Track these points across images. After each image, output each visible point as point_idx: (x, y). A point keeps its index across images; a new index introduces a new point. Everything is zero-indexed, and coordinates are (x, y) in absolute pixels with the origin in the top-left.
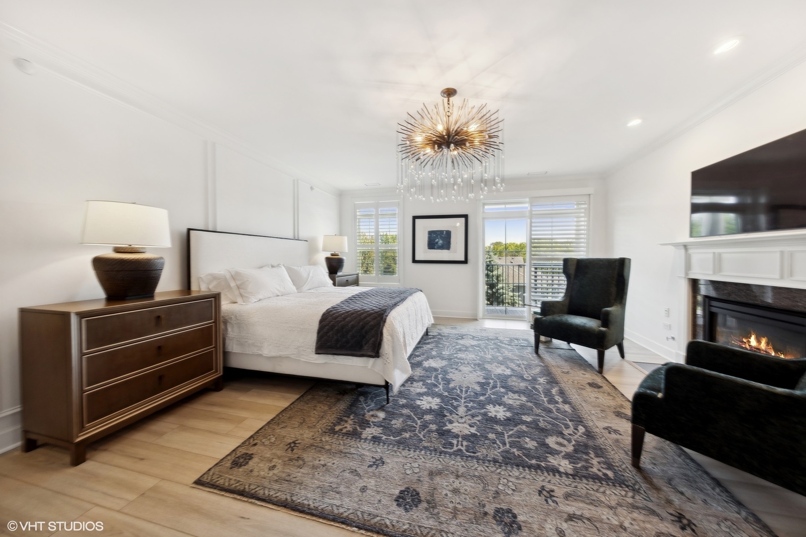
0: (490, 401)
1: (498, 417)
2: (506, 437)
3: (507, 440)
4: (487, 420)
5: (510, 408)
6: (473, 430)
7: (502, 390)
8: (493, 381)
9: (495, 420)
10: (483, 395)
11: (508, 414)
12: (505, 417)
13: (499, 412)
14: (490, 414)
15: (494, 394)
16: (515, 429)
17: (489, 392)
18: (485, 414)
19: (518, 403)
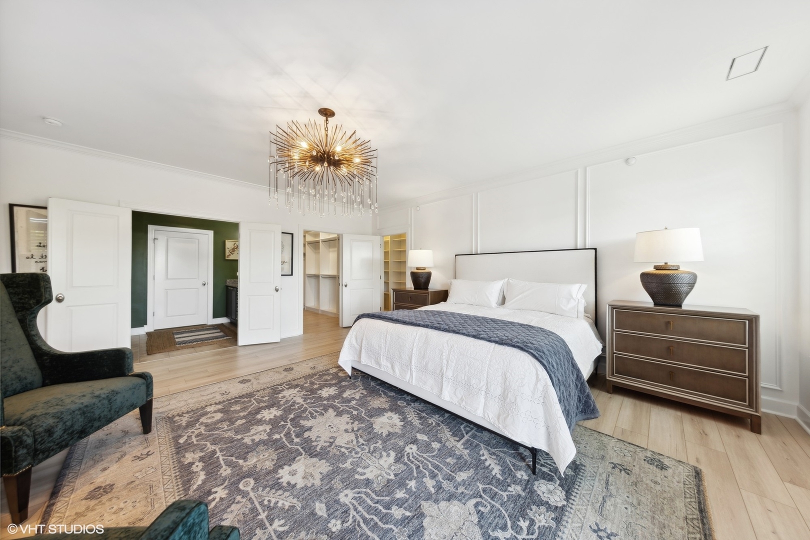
0: (283, 418)
1: (267, 410)
2: (255, 402)
3: (254, 401)
4: (275, 404)
5: (260, 422)
6: (280, 396)
7: (277, 436)
8: (295, 441)
9: (269, 407)
10: (292, 420)
11: (259, 416)
12: (261, 412)
13: (268, 414)
14: (275, 408)
15: (284, 426)
16: (249, 410)
17: (289, 425)
18: (279, 407)
19: (253, 432)
